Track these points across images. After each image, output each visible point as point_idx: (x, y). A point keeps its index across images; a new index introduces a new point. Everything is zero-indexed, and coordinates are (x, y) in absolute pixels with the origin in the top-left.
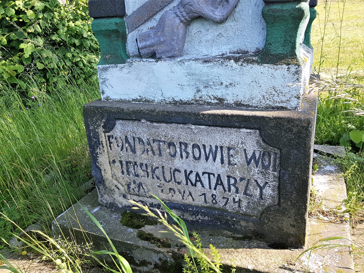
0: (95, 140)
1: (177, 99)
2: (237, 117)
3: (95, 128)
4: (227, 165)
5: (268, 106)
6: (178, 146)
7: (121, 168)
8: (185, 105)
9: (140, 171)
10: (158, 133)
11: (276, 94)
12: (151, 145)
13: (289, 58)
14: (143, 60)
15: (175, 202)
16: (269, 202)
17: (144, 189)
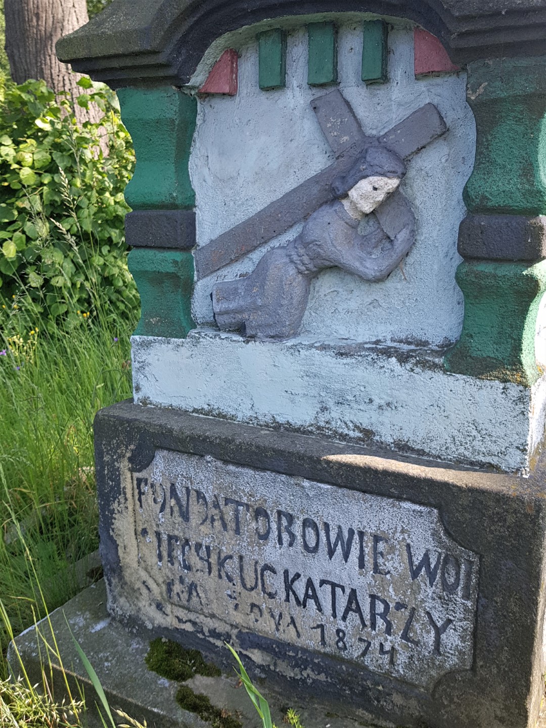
0: (111, 483)
1: (280, 419)
2: (396, 476)
3: (114, 459)
4: (372, 572)
5: (462, 458)
6: (273, 518)
7: (157, 547)
8: (296, 434)
9: (195, 560)
10: (236, 487)
11: (479, 435)
12: (220, 509)
13: (507, 369)
14: (221, 335)
15: (261, 634)
16: (452, 661)
17: (200, 598)
